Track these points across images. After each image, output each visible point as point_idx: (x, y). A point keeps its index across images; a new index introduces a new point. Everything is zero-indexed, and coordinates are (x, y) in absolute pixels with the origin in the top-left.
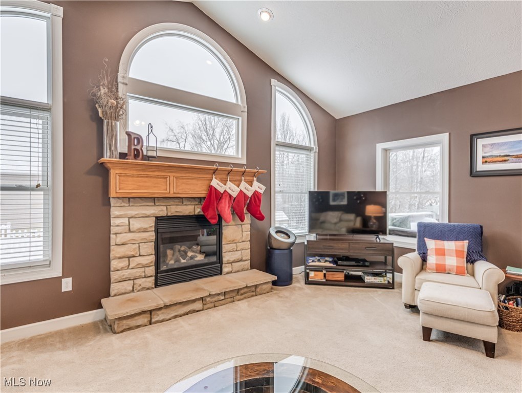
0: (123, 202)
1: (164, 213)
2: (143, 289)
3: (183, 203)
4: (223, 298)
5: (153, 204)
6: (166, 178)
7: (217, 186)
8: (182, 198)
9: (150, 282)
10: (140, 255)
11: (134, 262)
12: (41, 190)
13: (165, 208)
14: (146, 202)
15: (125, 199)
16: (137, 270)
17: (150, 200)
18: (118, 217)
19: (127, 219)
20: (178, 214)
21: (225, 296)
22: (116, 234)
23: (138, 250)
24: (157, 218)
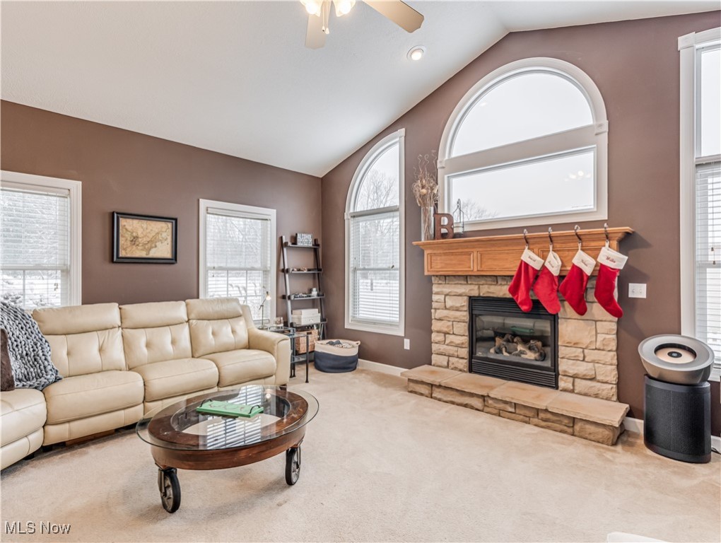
0: (440, 279)
1: (475, 293)
2: (455, 368)
3: (497, 282)
4: (513, 410)
5: (466, 283)
6: (470, 255)
7: (529, 259)
8: (496, 276)
9: (462, 364)
10: (453, 334)
11: (450, 338)
12: (395, 270)
13: (477, 287)
14: (459, 280)
15: (441, 278)
16: (450, 347)
17: (462, 278)
18: (437, 293)
19: (443, 296)
20: (491, 295)
21: (515, 409)
22: (435, 309)
23: (451, 328)
24: (470, 297)
